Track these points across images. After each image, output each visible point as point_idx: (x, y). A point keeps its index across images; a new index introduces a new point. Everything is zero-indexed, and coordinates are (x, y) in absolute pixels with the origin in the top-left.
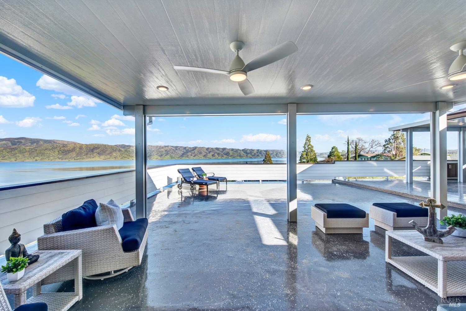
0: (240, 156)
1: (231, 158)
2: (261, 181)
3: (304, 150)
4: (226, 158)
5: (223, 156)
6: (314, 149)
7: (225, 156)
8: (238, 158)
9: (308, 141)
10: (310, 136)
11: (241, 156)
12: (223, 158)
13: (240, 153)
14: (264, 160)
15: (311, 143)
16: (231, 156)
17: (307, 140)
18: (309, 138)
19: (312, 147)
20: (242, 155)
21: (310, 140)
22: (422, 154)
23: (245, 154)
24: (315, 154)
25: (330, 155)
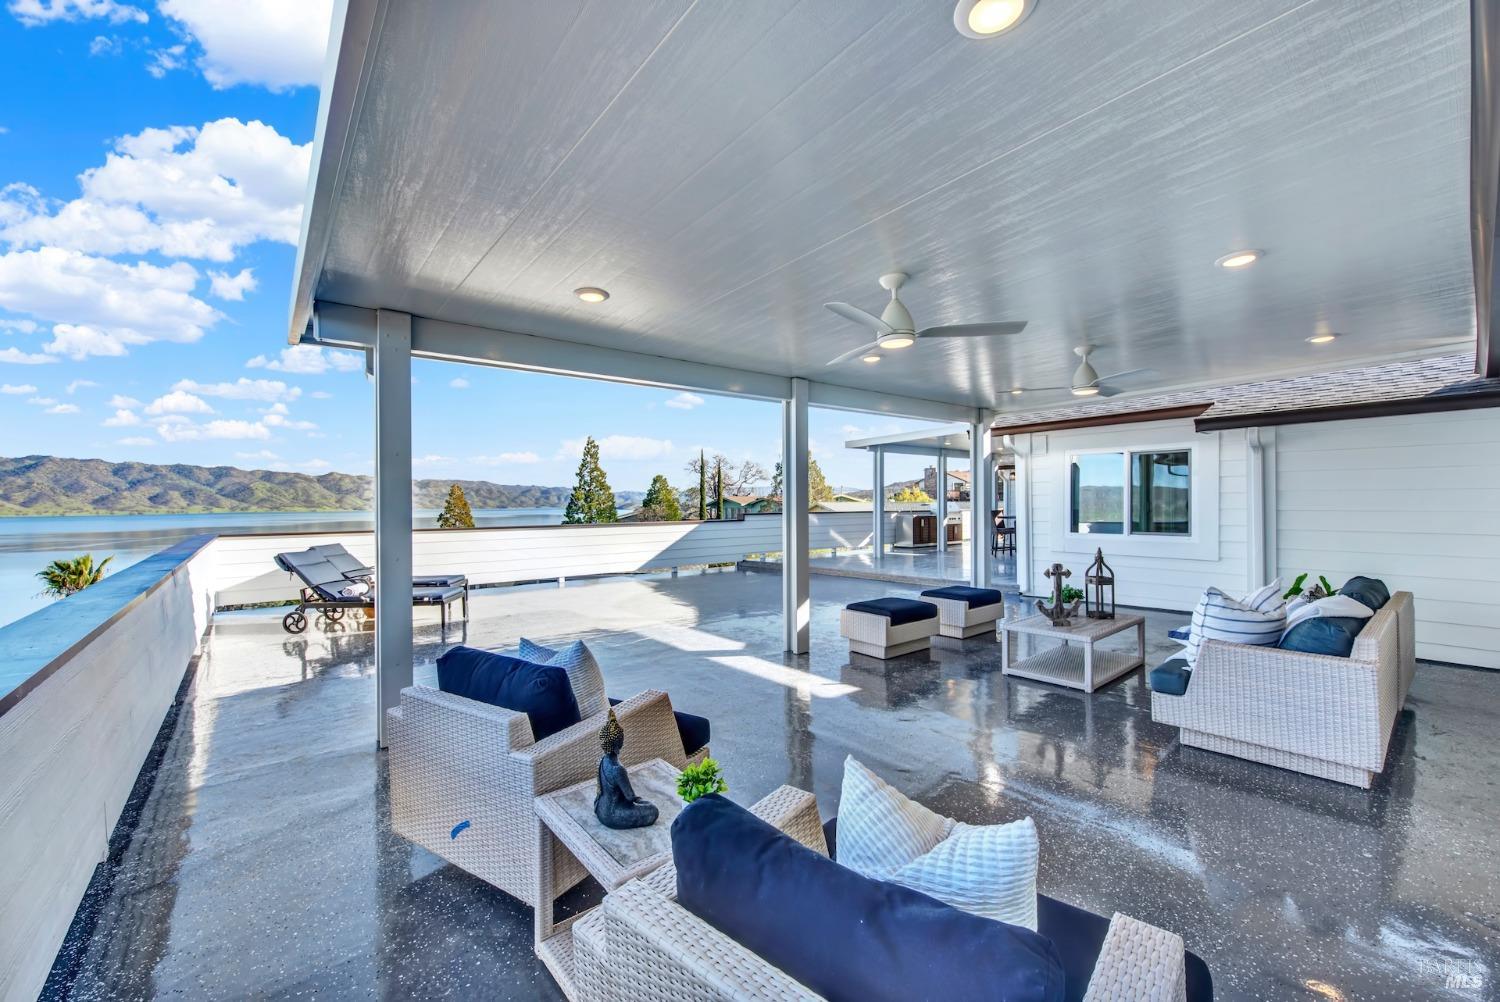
0: (305, 501)
1: (260, 510)
2: (562, 580)
3: (578, 485)
4: (232, 509)
5: (214, 503)
6: (608, 482)
7: (227, 503)
8: (296, 509)
9: (592, 456)
10: (596, 443)
11: (309, 503)
12: (216, 510)
13: (305, 491)
14: (441, 515)
15: (601, 465)
16: (261, 502)
17: (587, 453)
18: (594, 447)
19: (603, 475)
20: (316, 497)
21: (596, 453)
22: (837, 499)
23: (333, 497)
24: (611, 497)
25: (650, 500)
